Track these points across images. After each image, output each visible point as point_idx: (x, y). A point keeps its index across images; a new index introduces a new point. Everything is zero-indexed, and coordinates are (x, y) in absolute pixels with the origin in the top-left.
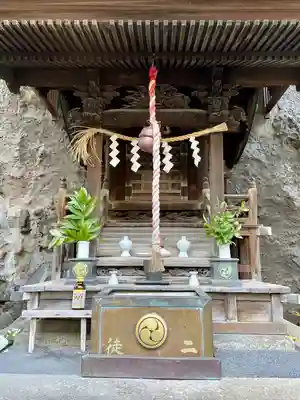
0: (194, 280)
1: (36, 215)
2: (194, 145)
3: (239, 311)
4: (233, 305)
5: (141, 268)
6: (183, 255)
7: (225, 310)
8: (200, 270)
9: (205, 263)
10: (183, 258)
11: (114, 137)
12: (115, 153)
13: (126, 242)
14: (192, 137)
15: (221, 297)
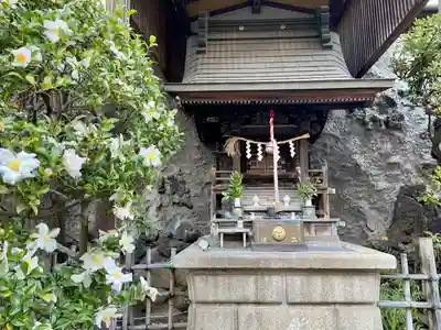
0: (293, 217)
1: (169, 179)
2: (292, 145)
3: (316, 231)
4: (313, 228)
5: (265, 212)
6: (287, 204)
7: (309, 230)
8: (297, 212)
9: (298, 208)
10: (287, 207)
11: (248, 142)
12: (248, 151)
13: (256, 198)
14: (290, 141)
15: (307, 224)
